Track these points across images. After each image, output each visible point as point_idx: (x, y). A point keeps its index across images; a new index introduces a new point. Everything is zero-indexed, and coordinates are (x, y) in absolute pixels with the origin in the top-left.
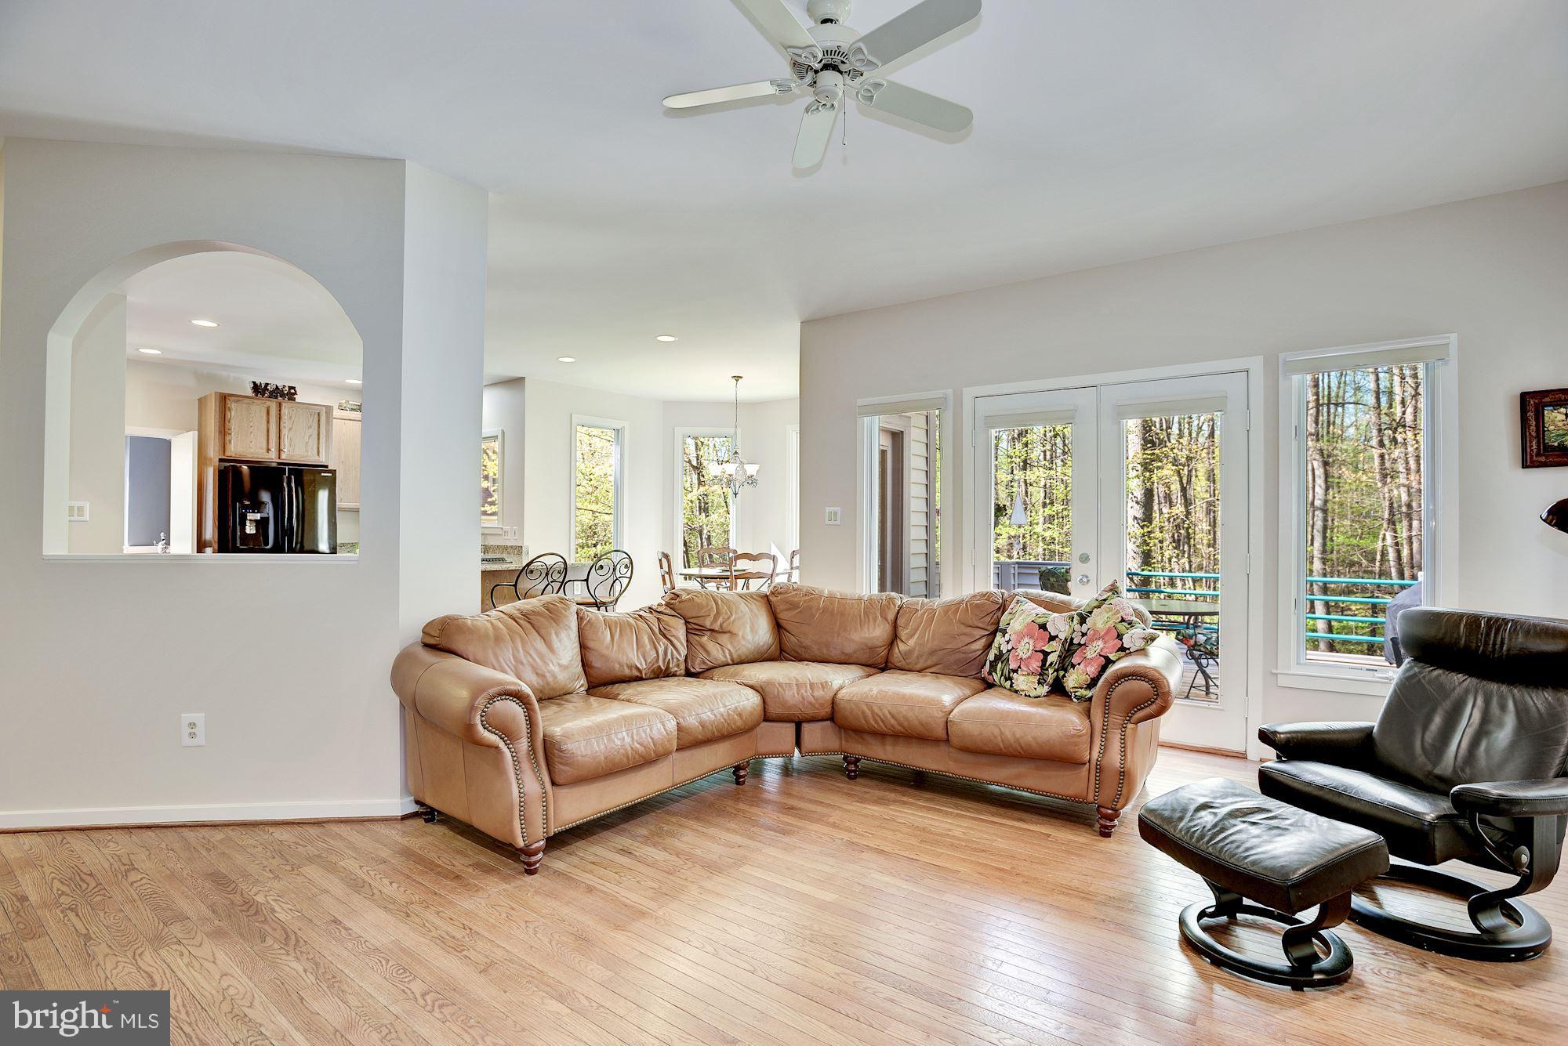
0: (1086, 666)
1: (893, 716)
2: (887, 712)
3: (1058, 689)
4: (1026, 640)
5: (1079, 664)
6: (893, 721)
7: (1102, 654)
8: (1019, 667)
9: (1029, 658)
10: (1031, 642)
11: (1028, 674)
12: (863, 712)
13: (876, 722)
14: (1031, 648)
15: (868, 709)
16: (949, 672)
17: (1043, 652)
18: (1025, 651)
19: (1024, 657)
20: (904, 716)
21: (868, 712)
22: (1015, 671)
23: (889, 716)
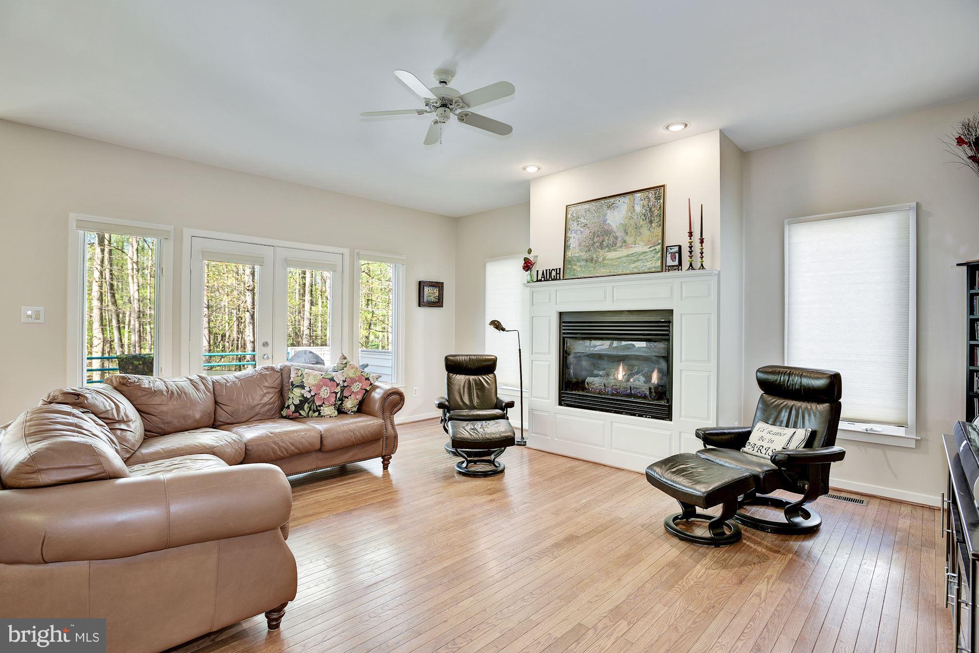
0: (355, 396)
1: (293, 445)
2: (289, 443)
3: (341, 411)
4: (324, 388)
5: (350, 396)
6: (293, 448)
7: (363, 388)
8: (324, 403)
9: (329, 397)
10: (328, 389)
11: (329, 406)
12: (273, 449)
13: (282, 452)
14: (329, 392)
15: (275, 445)
16: (265, 417)
17: (335, 392)
18: (325, 394)
19: (326, 397)
20: (299, 442)
21: (276, 447)
22: (320, 406)
23: (290, 445)
